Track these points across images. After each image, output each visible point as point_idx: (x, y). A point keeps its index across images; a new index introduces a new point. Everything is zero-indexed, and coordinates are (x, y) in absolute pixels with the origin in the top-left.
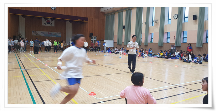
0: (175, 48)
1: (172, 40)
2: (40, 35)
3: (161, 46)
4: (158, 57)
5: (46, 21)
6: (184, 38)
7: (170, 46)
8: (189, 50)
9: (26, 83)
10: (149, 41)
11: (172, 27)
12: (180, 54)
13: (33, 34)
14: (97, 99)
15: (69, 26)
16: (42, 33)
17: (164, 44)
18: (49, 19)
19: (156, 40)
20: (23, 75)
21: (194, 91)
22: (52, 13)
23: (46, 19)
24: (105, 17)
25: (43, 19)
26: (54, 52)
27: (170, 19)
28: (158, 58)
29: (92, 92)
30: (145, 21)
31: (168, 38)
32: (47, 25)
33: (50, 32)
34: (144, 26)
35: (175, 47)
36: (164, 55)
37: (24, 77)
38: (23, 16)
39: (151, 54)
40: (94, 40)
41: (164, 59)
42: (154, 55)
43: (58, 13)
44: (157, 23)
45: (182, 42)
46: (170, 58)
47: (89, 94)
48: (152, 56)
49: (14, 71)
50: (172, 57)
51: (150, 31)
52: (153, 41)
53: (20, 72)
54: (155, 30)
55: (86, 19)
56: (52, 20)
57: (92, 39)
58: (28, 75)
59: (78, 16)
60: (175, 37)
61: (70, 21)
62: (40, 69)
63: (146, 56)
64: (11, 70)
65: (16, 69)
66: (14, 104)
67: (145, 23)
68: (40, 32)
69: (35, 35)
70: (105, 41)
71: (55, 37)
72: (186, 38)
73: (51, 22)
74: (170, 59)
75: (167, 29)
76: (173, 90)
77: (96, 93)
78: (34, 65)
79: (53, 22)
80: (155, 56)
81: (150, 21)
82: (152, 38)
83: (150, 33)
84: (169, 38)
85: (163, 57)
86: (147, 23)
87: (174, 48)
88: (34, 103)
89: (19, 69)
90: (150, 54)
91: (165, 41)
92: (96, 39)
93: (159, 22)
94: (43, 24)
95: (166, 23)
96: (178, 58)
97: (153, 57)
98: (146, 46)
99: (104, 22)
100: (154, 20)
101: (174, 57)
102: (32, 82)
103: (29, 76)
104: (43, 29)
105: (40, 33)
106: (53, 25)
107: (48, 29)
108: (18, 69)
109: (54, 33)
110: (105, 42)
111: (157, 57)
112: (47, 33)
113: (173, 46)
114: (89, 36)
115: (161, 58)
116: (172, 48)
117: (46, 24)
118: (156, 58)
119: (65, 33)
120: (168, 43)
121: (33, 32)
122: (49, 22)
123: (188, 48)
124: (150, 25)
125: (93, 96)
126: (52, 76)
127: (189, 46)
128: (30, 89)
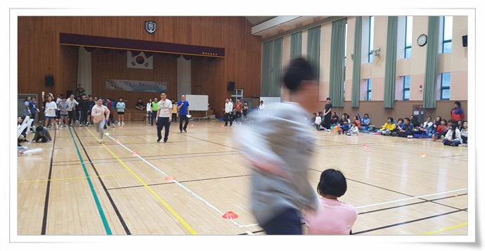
0: (422, 113)
1: (415, 95)
2: (121, 88)
3: (389, 110)
4: (384, 135)
5: (136, 57)
6: (442, 88)
7: (411, 108)
8: (457, 117)
9: (93, 191)
10: (362, 99)
11: (413, 65)
12: (435, 126)
13: (109, 86)
14: (240, 226)
15: (184, 67)
16: (126, 83)
17: (398, 103)
18: (142, 54)
19: (378, 94)
20: (87, 175)
21: (461, 210)
22: (148, 40)
23: (135, 53)
24: (262, 46)
25: (129, 54)
26: (152, 125)
27: (410, 47)
28: (383, 137)
29: (229, 212)
30: (352, 52)
31: (405, 90)
32: (138, 66)
33: (143, 82)
34: (349, 64)
35: (422, 109)
36: (396, 130)
37: (89, 179)
38: (88, 49)
39: (367, 127)
40: (237, 96)
41: (396, 138)
42: (374, 130)
43: (160, 41)
44: (379, 55)
45: (438, 99)
46: (411, 136)
47: (223, 216)
48: (370, 131)
49: (68, 167)
50: (416, 132)
51: (364, 75)
52: (370, 97)
53: (80, 168)
54: (375, 72)
55: (221, 51)
56: (148, 55)
57: (233, 96)
58: (98, 175)
59: (203, 45)
60: (421, 87)
61: (186, 57)
62: (120, 161)
63: (355, 131)
64: (62, 163)
65: (72, 163)
66: (68, 234)
67: (352, 56)
68: (123, 81)
69: (113, 88)
70: (261, 99)
71: (153, 91)
72: (448, 88)
73: (146, 60)
74: (410, 139)
75: (402, 70)
76: (412, 209)
77: (237, 214)
78: (109, 153)
79: (150, 60)
80: (376, 132)
81: (364, 51)
82: (369, 91)
83: (365, 80)
84: (408, 89)
85: (395, 133)
86: (356, 57)
87: (420, 113)
88: (109, 232)
89: (78, 162)
90: (364, 128)
91: (398, 97)
92: (241, 96)
93: (384, 53)
94: (129, 65)
95: (400, 56)
96: (430, 134)
97: (372, 135)
98: (355, 108)
99: (260, 57)
100: (372, 49)
101: (421, 134)
102: (106, 190)
103: (99, 178)
104: (127, 74)
105: (123, 85)
106: (151, 67)
107: (139, 74)
108: (75, 163)
109: (151, 83)
110: (262, 102)
111: (382, 134)
112: (136, 83)
113: (417, 109)
114: (226, 91)
115: (391, 135)
116: (416, 113)
117: (134, 64)
118: (379, 136)
119: (175, 84)
120: (405, 100)
121: (107, 83)
122: (140, 61)
123: (454, 111)
124: (364, 61)
125: (231, 220)
126: (147, 178)
127: (455, 108)
128: (101, 203)
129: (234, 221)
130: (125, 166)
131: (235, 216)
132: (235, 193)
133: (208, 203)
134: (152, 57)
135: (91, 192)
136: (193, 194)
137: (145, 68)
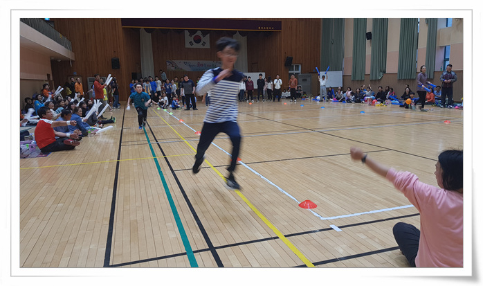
2: (182, 69)
5: (193, 36)
9: (160, 172)
10: (438, 68)
13: (170, 67)
14: (322, 219)
16: (185, 63)
18: (199, 33)
20: (154, 155)
23: (192, 33)
25: (187, 33)
29: (307, 201)
32: (196, 46)
33: (201, 62)
37: (156, 159)
38: (148, 31)
40: (295, 72)
47: (299, 205)
49: (136, 147)
51: (442, 42)
53: (147, 148)
56: (204, 33)
57: (290, 72)
58: (164, 155)
61: (242, 33)
62: (185, 141)
64: (130, 143)
65: (139, 143)
68: (182, 61)
69: (173, 69)
73: (203, 39)
77: (316, 202)
78: (174, 132)
79: (207, 39)
82: (446, 60)
83: (442, 47)
86: (432, 21)
89: (145, 142)
92: (299, 71)
94: (188, 45)
99: (319, 28)
102: (173, 171)
103: (166, 158)
104: (187, 55)
105: (182, 65)
106: (208, 46)
107: (197, 54)
108: (142, 142)
109: (209, 62)
112: (194, 63)
114: (283, 65)
117: (192, 44)
121: (168, 64)
122: (198, 40)
125: (309, 209)
126: (212, 159)
128: (169, 186)
129: (314, 212)
130: (189, 145)
131: (314, 206)
132: (308, 178)
133: (280, 189)
134: (208, 35)
135: (158, 174)
136: (262, 177)
137: (202, 47)
